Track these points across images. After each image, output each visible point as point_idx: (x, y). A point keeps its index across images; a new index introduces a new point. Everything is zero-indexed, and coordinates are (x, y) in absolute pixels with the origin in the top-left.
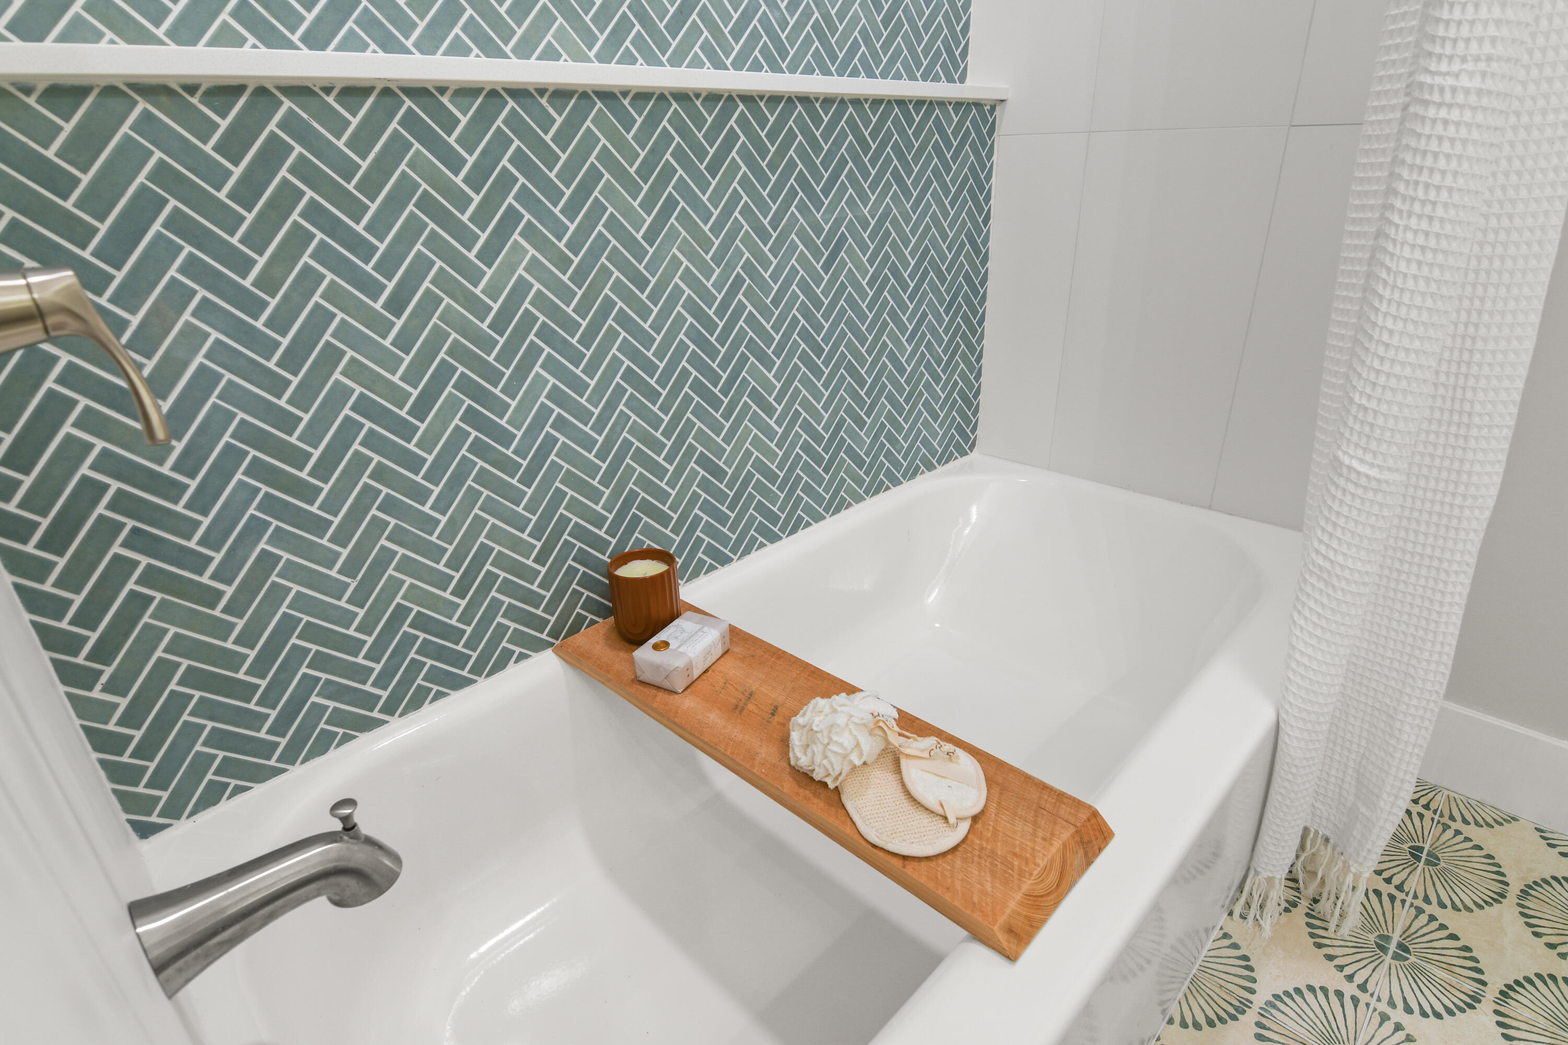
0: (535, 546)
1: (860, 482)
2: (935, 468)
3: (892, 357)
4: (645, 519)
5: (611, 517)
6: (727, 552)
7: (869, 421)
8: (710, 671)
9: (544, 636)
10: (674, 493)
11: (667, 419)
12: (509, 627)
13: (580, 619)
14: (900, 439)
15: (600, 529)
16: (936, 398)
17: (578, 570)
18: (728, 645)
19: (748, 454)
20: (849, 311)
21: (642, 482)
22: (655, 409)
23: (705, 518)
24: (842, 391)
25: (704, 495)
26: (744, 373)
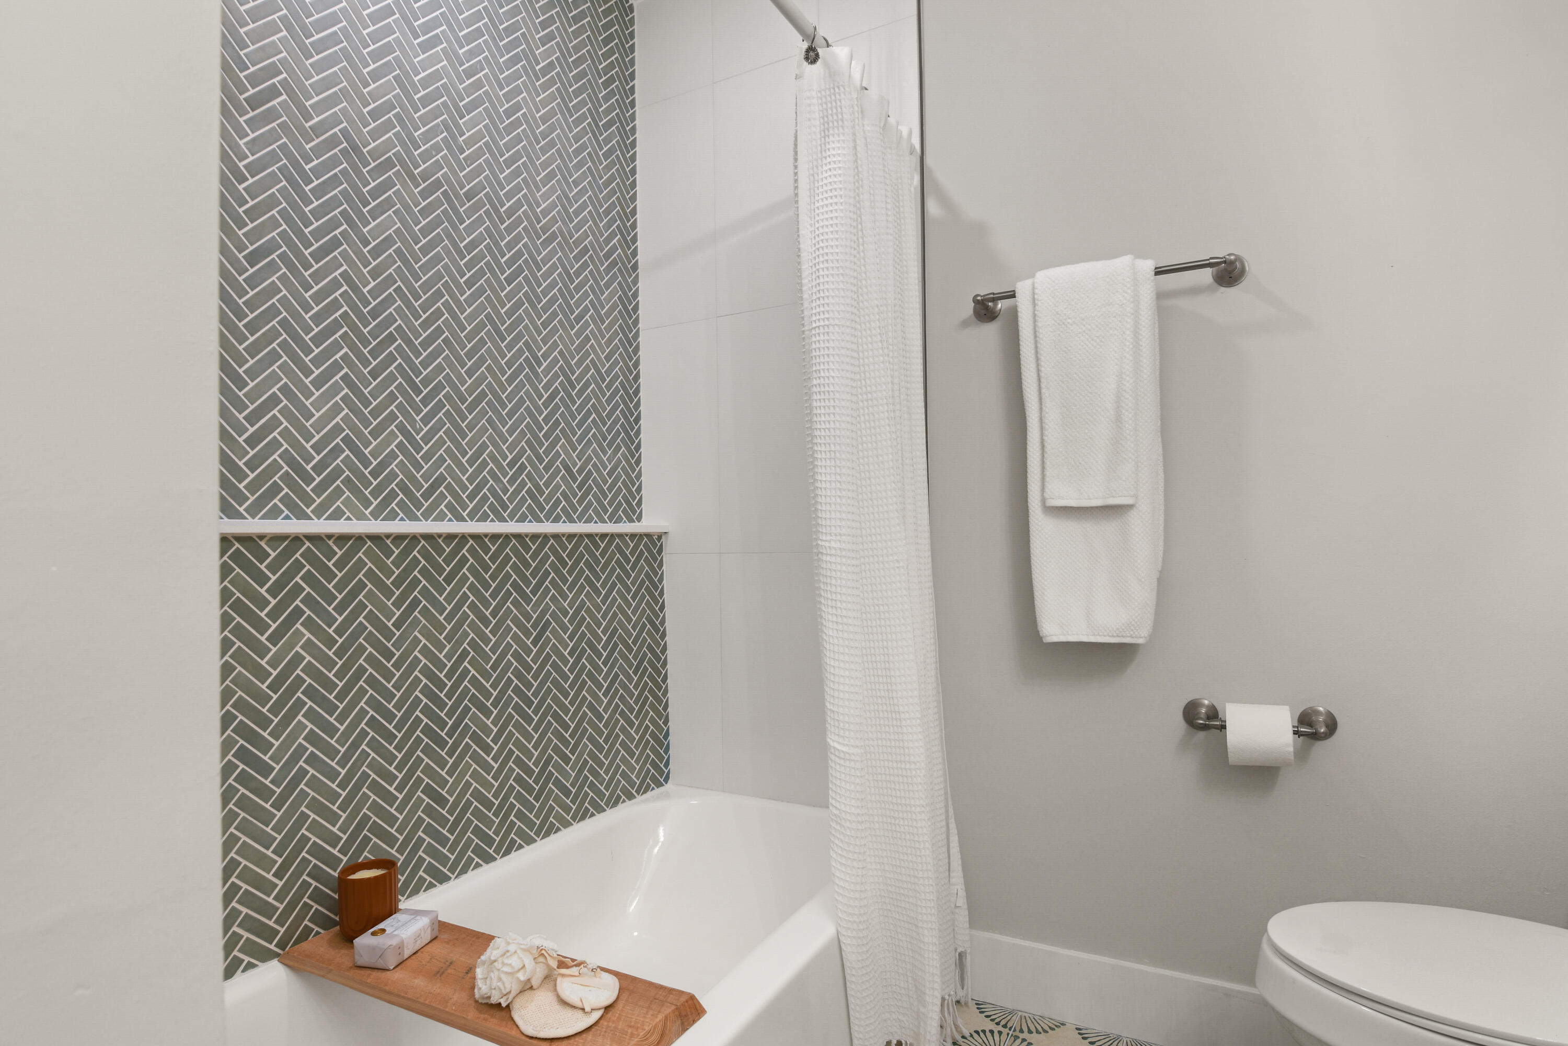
0: (276, 862)
1: (567, 809)
2: (635, 797)
3: (591, 707)
4: (375, 839)
5: (345, 837)
6: (445, 871)
7: (573, 758)
8: (419, 953)
9: (272, 947)
10: (401, 818)
11: (400, 756)
12: (242, 936)
13: (307, 931)
14: (602, 773)
15: (334, 848)
16: (632, 739)
17: (311, 885)
18: (436, 933)
19: (468, 784)
20: (554, 674)
21: (375, 807)
22: (391, 748)
23: (428, 839)
24: (549, 734)
25: (427, 820)
26: (466, 720)
